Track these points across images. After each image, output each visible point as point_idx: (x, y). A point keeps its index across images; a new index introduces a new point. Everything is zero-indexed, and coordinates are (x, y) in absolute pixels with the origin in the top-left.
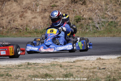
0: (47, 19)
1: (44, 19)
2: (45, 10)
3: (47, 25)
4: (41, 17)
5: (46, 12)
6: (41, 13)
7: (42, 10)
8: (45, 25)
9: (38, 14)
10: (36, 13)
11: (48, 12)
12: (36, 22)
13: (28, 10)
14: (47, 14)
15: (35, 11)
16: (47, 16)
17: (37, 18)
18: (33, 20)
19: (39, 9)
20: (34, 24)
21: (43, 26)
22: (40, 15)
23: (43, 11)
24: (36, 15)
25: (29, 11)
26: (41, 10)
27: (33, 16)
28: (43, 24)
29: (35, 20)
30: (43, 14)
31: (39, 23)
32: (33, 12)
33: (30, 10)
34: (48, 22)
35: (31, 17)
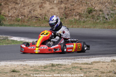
0: (63, 10)
1: (60, 9)
2: (62, 1)
3: (63, 15)
4: (58, 8)
5: (63, 4)
6: (58, 5)
7: (59, 1)
8: (61, 15)
9: (56, 5)
10: (53, 4)
11: (64, 3)
12: (53, 12)
13: (46, 1)
14: (63, 5)
15: (52, 2)
16: (63, 7)
17: (54, 9)
18: (51, 10)
19: (56, 1)
20: (52, 13)
21: (59, 15)
22: (56, 6)
23: (60, 3)
24: (54, 6)
25: (48, 3)
26: (57, 2)
27: (51, 7)
28: (59, 14)
29: (53, 10)
30: (59, 5)
31: (56, 13)
32: (51, 3)
33: (48, 1)
34: (63, 12)
35: (49, 8)
